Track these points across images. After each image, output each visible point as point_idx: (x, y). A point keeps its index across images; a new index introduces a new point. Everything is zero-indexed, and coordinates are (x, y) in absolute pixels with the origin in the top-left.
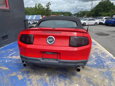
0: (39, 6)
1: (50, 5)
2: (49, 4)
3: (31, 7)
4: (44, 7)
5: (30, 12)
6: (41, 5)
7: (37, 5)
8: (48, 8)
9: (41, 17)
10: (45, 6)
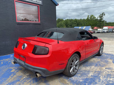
0: (91, 18)
1: (103, 16)
2: (102, 14)
3: (84, 19)
4: (96, 18)
5: (82, 23)
6: (94, 16)
7: (90, 17)
8: (101, 19)
9: (90, 28)
10: (98, 17)
